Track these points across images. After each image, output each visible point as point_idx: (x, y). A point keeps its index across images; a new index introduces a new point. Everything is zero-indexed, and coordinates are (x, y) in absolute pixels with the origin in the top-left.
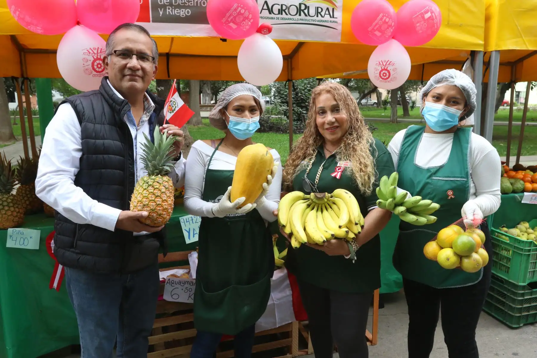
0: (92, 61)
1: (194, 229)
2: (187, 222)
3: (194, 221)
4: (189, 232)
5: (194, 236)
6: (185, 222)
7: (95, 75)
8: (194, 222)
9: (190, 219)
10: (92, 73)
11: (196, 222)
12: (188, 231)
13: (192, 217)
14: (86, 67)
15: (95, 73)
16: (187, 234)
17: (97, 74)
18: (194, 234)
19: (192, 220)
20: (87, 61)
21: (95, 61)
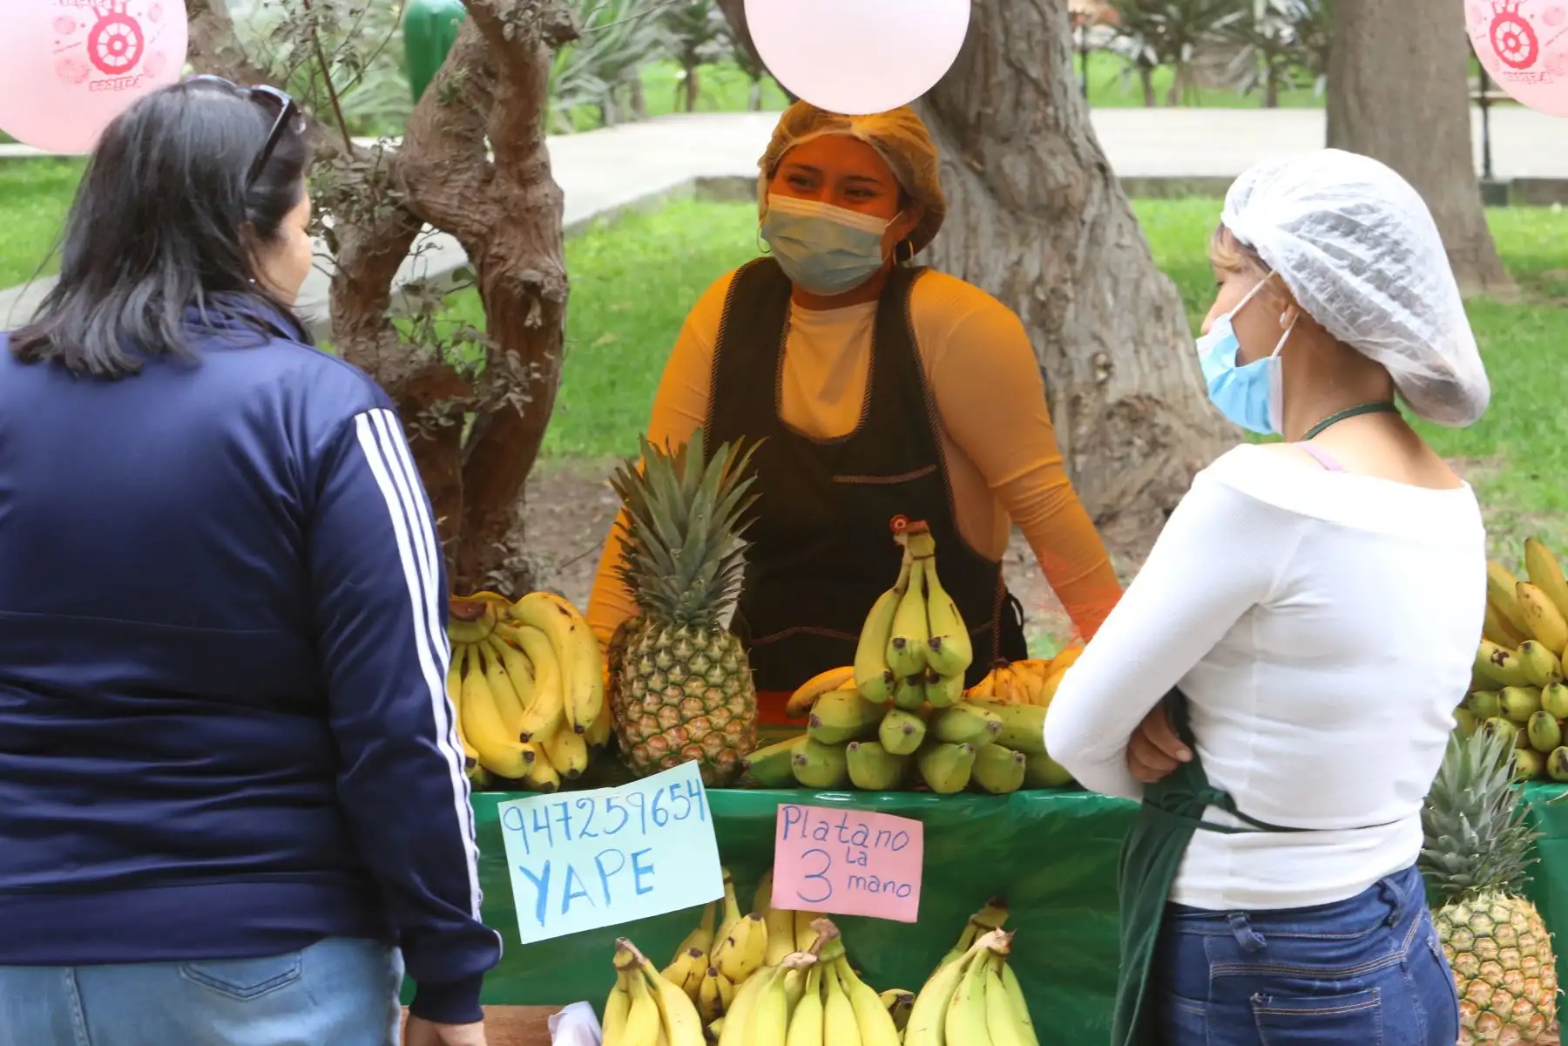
0: (89, 28)
1: (571, 870)
2: (537, 828)
3: (576, 826)
4: (543, 886)
5: (565, 908)
6: (529, 825)
7: (99, 83)
8: (575, 832)
9: (557, 813)
10: (85, 75)
11: (584, 832)
12: (539, 876)
13: (565, 805)
14: (68, 54)
15: (100, 75)
16: (533, 891)
17: (106, 77)
18: (568, 897)
19: (567, 819)
20: (72, 27)
21: (104, 28)
